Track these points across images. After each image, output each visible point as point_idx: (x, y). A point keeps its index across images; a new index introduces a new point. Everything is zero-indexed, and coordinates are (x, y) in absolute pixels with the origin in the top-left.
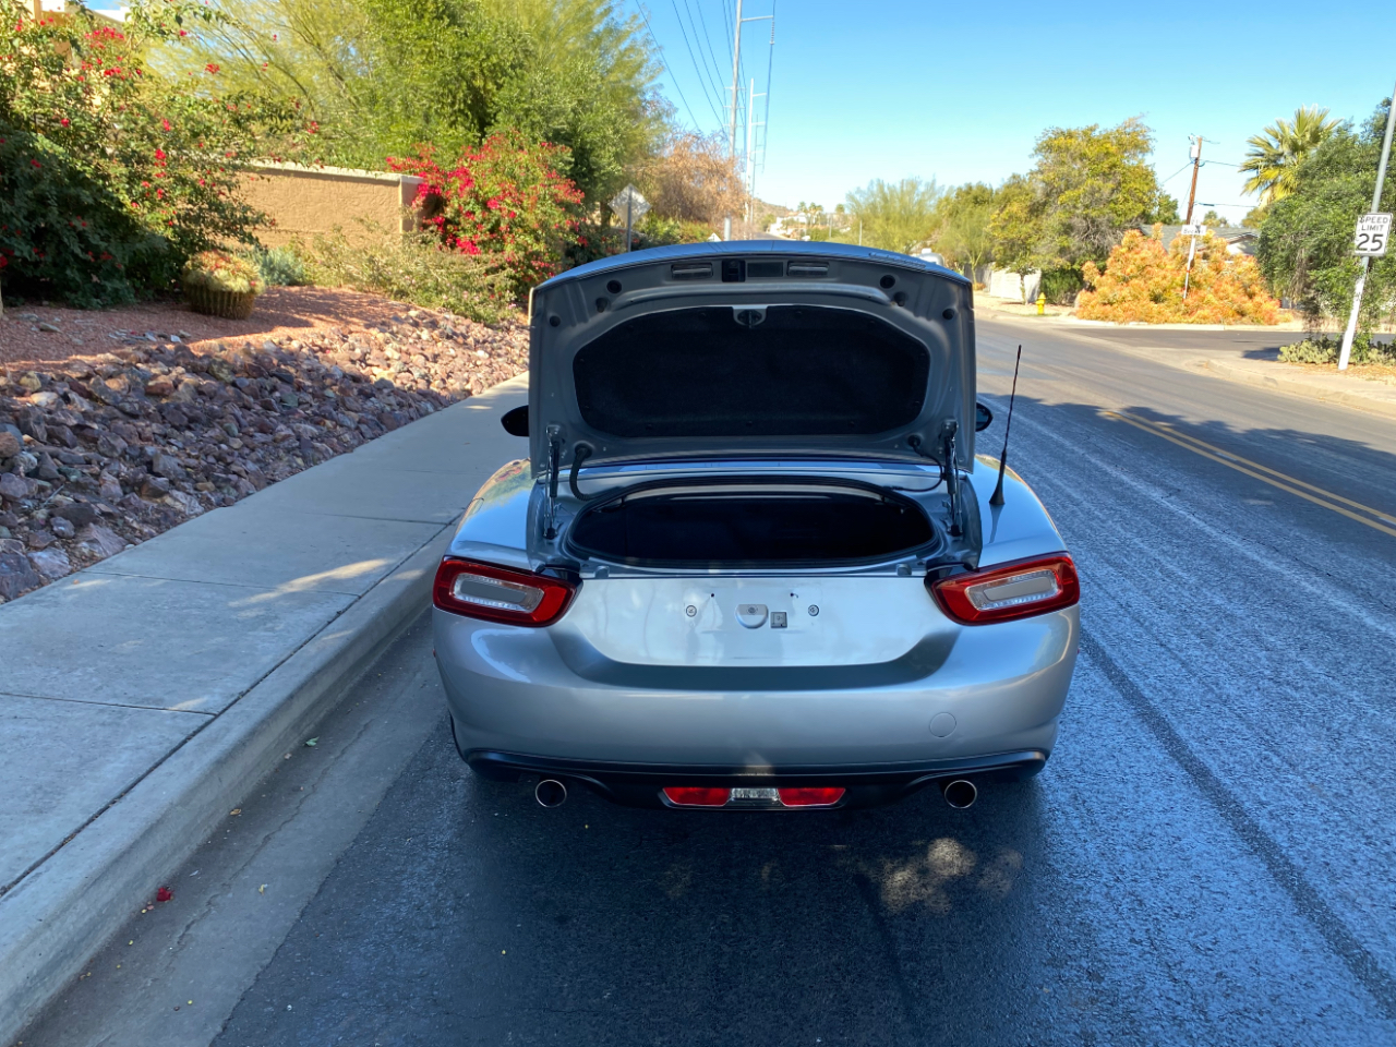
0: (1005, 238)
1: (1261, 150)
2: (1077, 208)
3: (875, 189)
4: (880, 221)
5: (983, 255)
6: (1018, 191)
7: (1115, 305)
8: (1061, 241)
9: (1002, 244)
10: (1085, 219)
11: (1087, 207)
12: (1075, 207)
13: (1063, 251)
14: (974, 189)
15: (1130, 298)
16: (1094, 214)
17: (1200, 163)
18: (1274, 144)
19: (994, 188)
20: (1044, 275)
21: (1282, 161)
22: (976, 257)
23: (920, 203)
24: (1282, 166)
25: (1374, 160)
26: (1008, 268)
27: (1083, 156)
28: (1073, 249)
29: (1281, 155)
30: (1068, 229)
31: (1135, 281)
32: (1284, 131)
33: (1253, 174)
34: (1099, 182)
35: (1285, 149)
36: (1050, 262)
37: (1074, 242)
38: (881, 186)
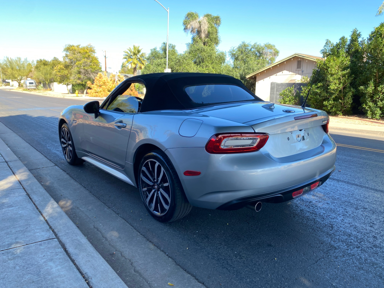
0: (61, 75)
1: (127, 54)
2: (81, 67)
3: (6, 59)
4: (10, 69)
5: (49, 80)
6: (56, 62)
7: (99, 93)
8: (78, 76)
9: (59, 76)
10: (84, 70)
11: (84, 66)
12: (80, 66)
13: (79, 79)
14: (42, 60)
15: (102, 91)
16: (86, 68)
17: (106, 57)
18: (129, 53)
19: (49, 61)
20: (73, 85)
21: (132, 57)
22: (47, 81)
23: (22, 64)
24: (132, 58)
25: (165, 56)
26: (62, 84)
27: (80, 52)
28: (82, 78)
29: (131, 56)
30: (79, 73)
31: (103, 86)
32: (131, 50)
33: (126, 60)
34: (86, 60)
35: (132, 54)
36: (76, 82)
37: (82, 76)
38: (8, 59)
